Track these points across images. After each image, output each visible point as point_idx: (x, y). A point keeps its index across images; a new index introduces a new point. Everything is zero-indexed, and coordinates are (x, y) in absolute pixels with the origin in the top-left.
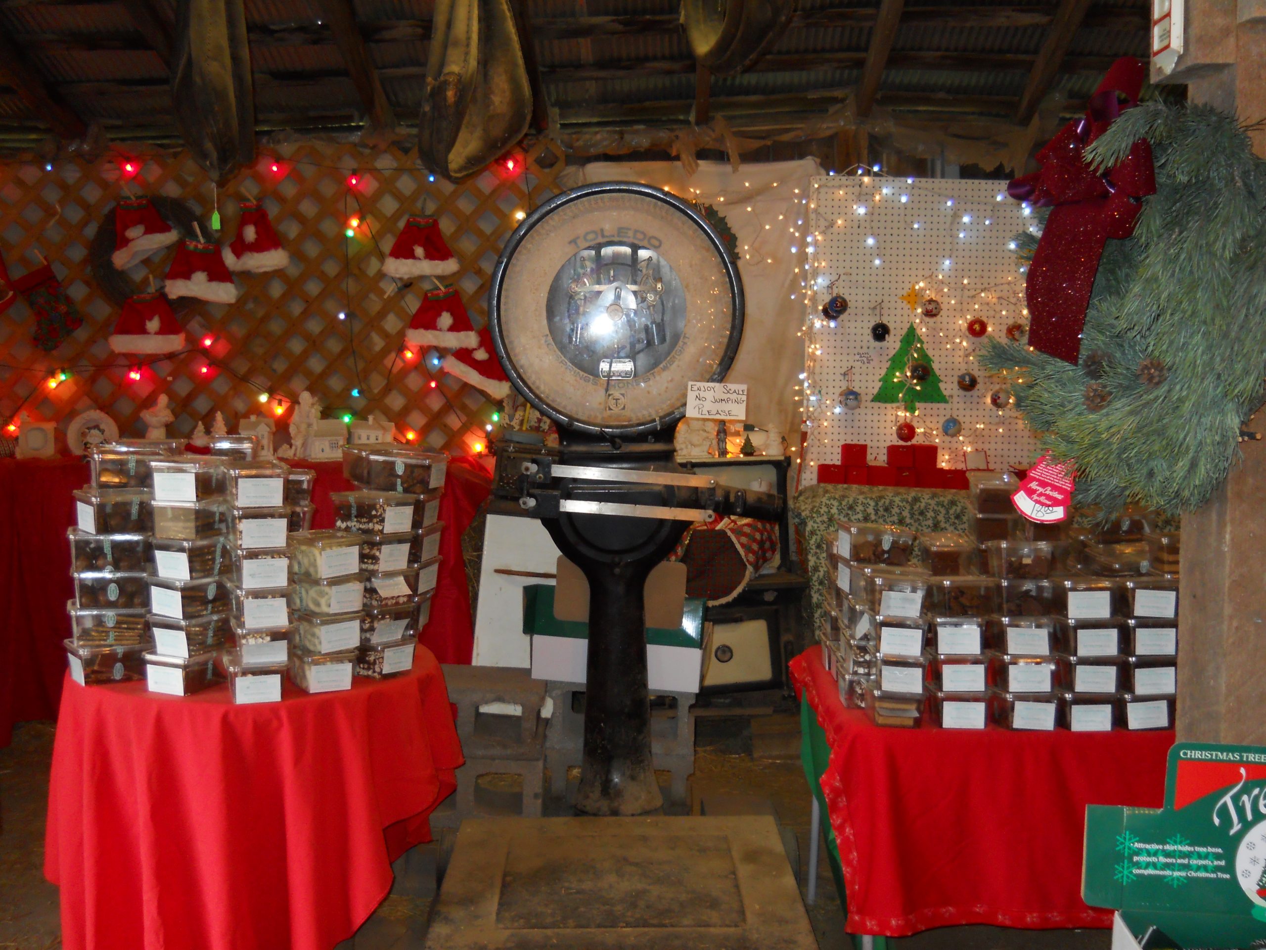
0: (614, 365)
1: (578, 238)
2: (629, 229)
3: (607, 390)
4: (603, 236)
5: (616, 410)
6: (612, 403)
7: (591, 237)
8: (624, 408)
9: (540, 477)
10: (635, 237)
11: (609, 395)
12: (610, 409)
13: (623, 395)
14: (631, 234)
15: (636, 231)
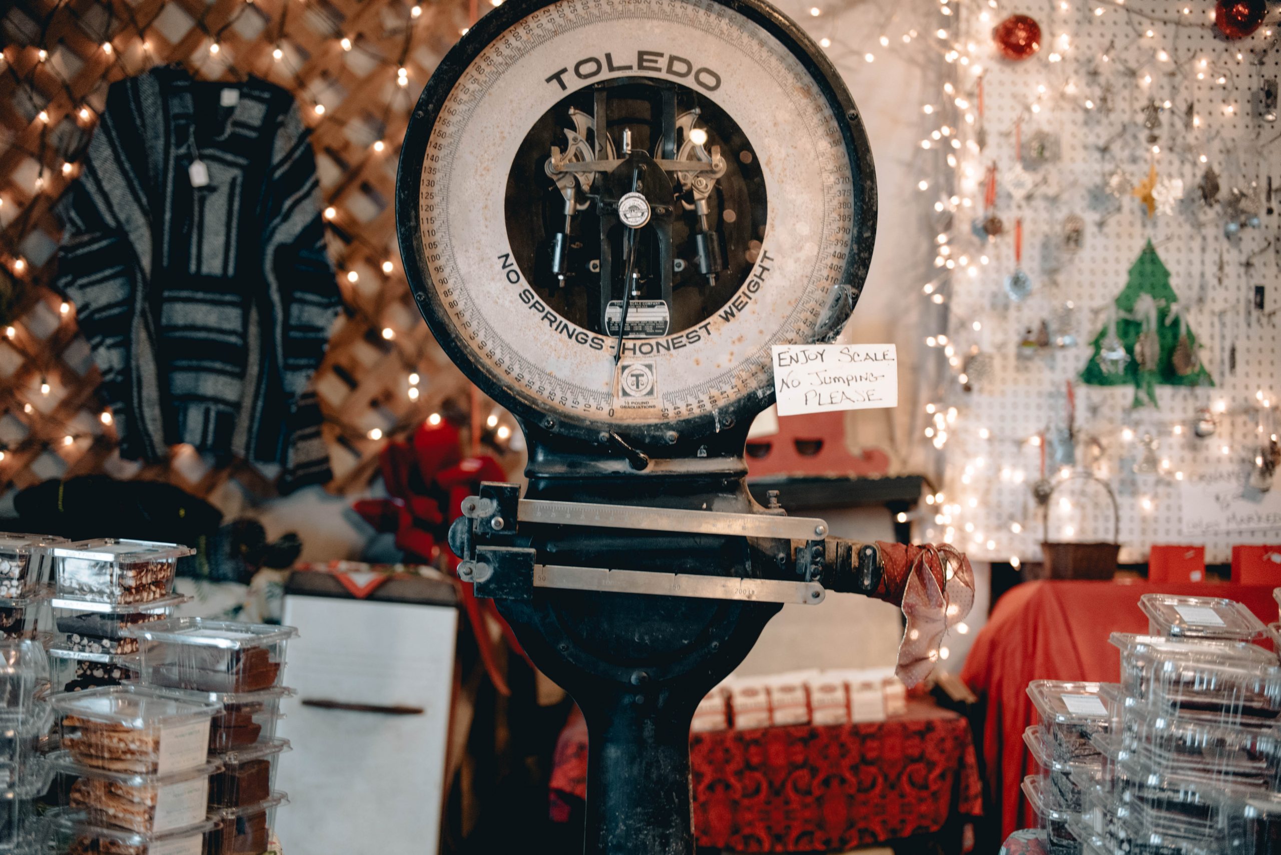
0: (631, 310)
1: (564, 70)
2: (661, 55)
3: (617, 358)
4: (611, 68)
5: (637, 396)
6: (627, 381)
7: (586, 69)
8: (651, 392)
9: (497, 523)
10: (670, 70)
11: (624, 368)
12: (625, 393)
13: (649, 367)
14: (663, 63)
15: (672, 59)
